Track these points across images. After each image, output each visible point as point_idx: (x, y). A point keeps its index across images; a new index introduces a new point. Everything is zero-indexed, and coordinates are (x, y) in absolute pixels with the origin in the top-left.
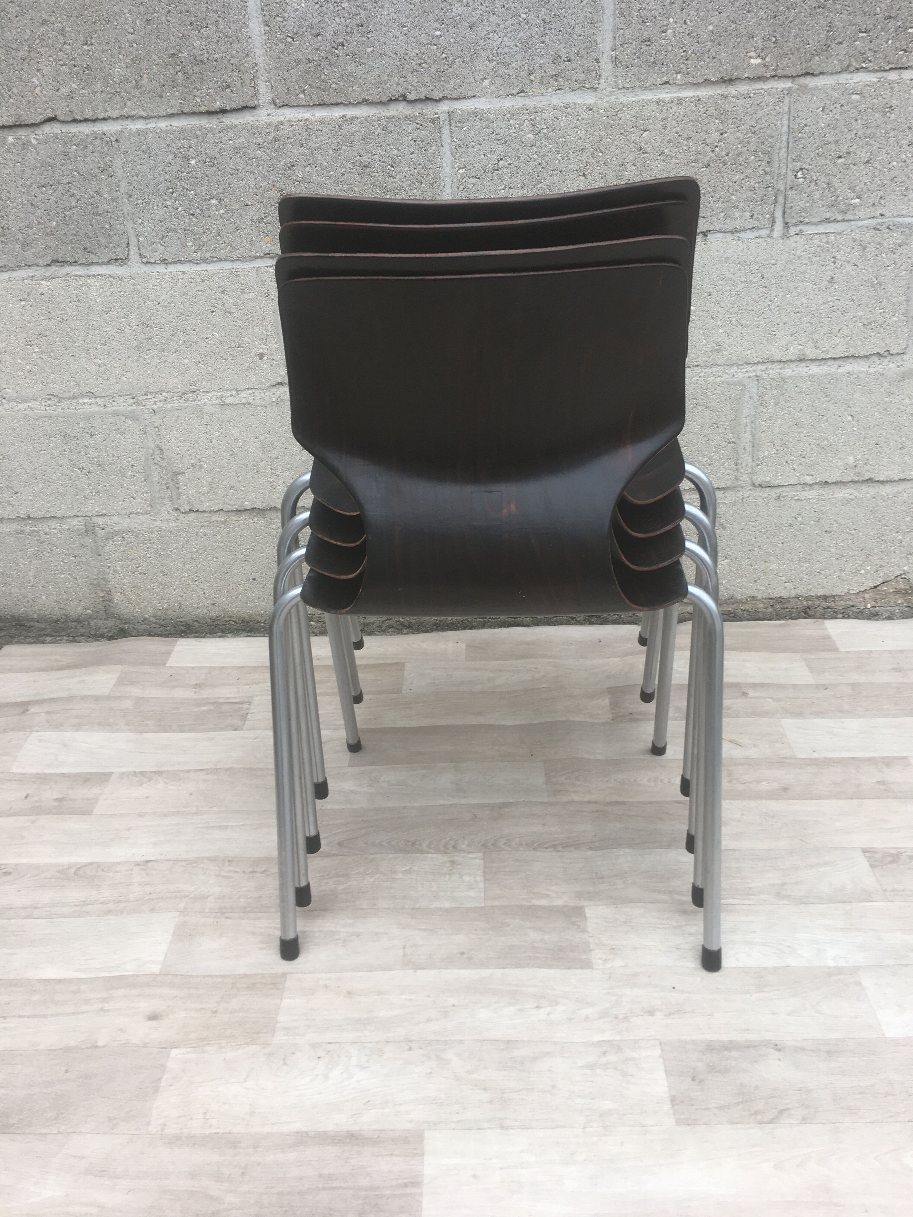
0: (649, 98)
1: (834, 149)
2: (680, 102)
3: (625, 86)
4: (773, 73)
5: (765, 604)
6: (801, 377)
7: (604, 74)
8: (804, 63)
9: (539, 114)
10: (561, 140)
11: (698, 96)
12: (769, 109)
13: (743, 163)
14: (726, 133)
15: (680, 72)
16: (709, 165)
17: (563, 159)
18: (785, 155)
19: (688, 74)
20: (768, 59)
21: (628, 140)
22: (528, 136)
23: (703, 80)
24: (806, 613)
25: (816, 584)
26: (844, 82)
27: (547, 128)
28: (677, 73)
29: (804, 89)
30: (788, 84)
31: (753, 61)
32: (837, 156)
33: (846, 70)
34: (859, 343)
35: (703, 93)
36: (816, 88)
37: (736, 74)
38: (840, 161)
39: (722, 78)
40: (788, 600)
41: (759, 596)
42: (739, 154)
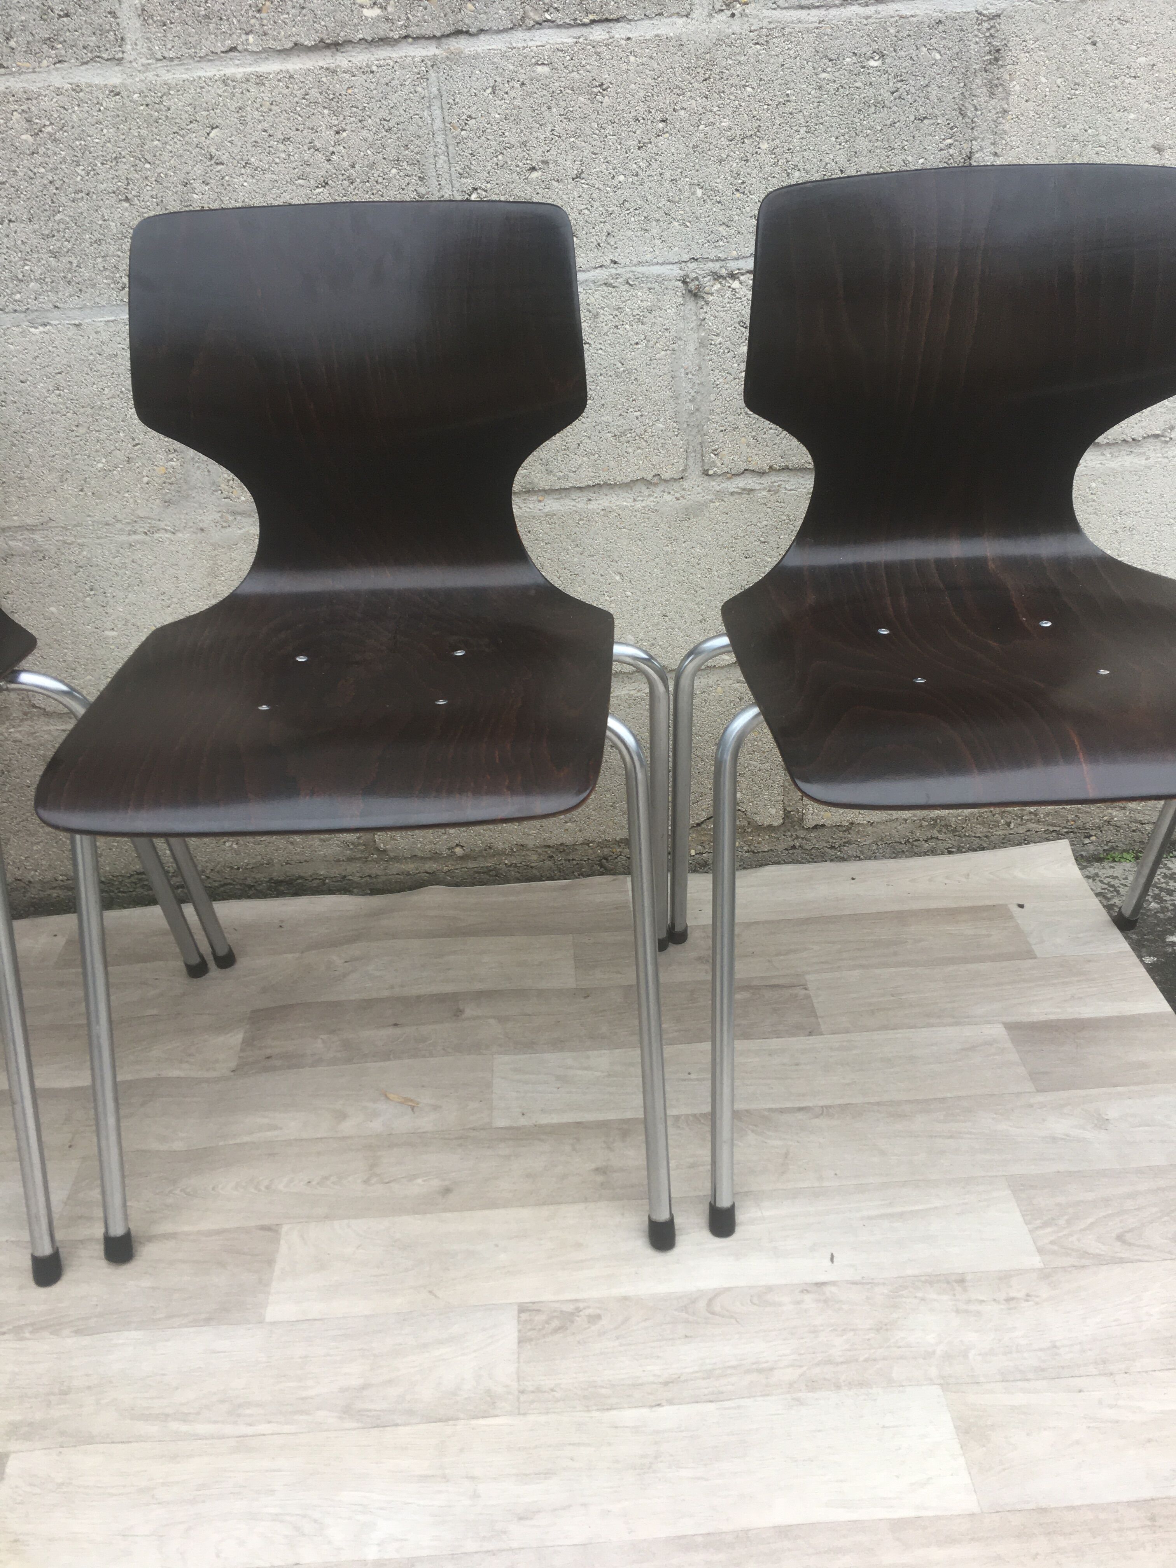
0: (209, 74)
1: (521, 156)
2: (260, 80)
3: (166, 55)
4: (403, 32)
5: (540, 854)
6: (534, 517)
7: (130, 37)
8: (450, 14)
9: (35, 102)
10: (78, 143)
11: (288, 72)
12: (405, 90)
13: (380, 180)
14: (345, 130)
15: (251, 32)
16: (327, 184)
17: (88, 174)
18: (446, 166)
19: (265, 34)
20: (390, 9)
21: (187, 143)
22: (24, 137)
23: (290, 45)
24: (602, 866)
25: (611, 824)
26: (519, 45)
27: (51, 124)
28: (247, 34)
29: (455, 58)
30: (431, 50)
31: (367, 12)
32: (528, 167)
33: (519, 24)
34: (612, 464)
35: (296, 64)
36: (476, 56)
37: (342, 34)
38: (535, 175)
39: (322, 41)
40: (573, 847)
41: (531, 843)
42: (372, 166)
